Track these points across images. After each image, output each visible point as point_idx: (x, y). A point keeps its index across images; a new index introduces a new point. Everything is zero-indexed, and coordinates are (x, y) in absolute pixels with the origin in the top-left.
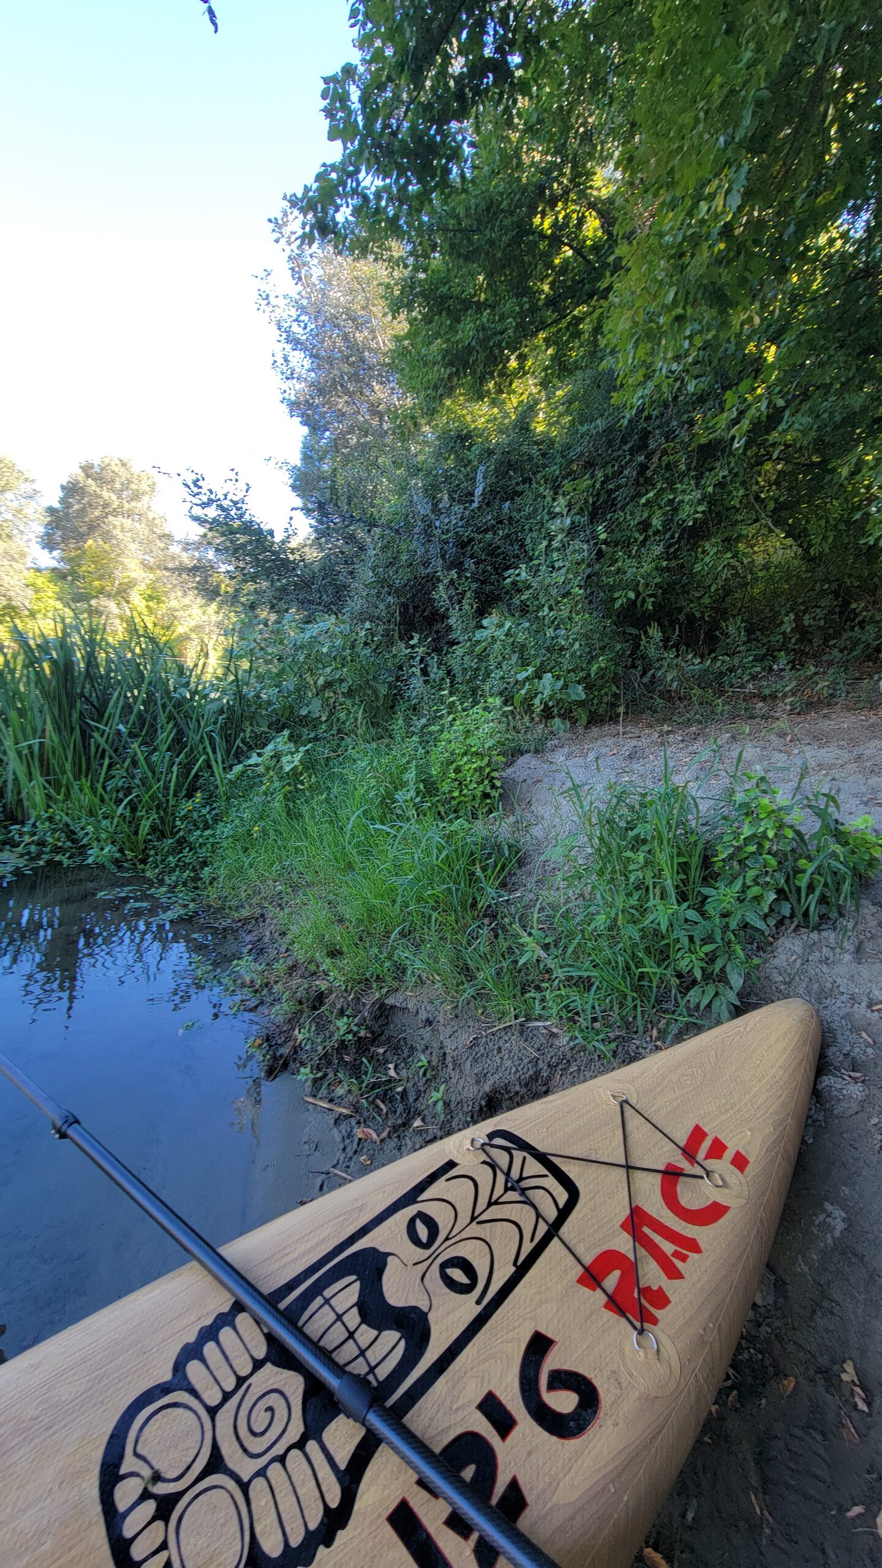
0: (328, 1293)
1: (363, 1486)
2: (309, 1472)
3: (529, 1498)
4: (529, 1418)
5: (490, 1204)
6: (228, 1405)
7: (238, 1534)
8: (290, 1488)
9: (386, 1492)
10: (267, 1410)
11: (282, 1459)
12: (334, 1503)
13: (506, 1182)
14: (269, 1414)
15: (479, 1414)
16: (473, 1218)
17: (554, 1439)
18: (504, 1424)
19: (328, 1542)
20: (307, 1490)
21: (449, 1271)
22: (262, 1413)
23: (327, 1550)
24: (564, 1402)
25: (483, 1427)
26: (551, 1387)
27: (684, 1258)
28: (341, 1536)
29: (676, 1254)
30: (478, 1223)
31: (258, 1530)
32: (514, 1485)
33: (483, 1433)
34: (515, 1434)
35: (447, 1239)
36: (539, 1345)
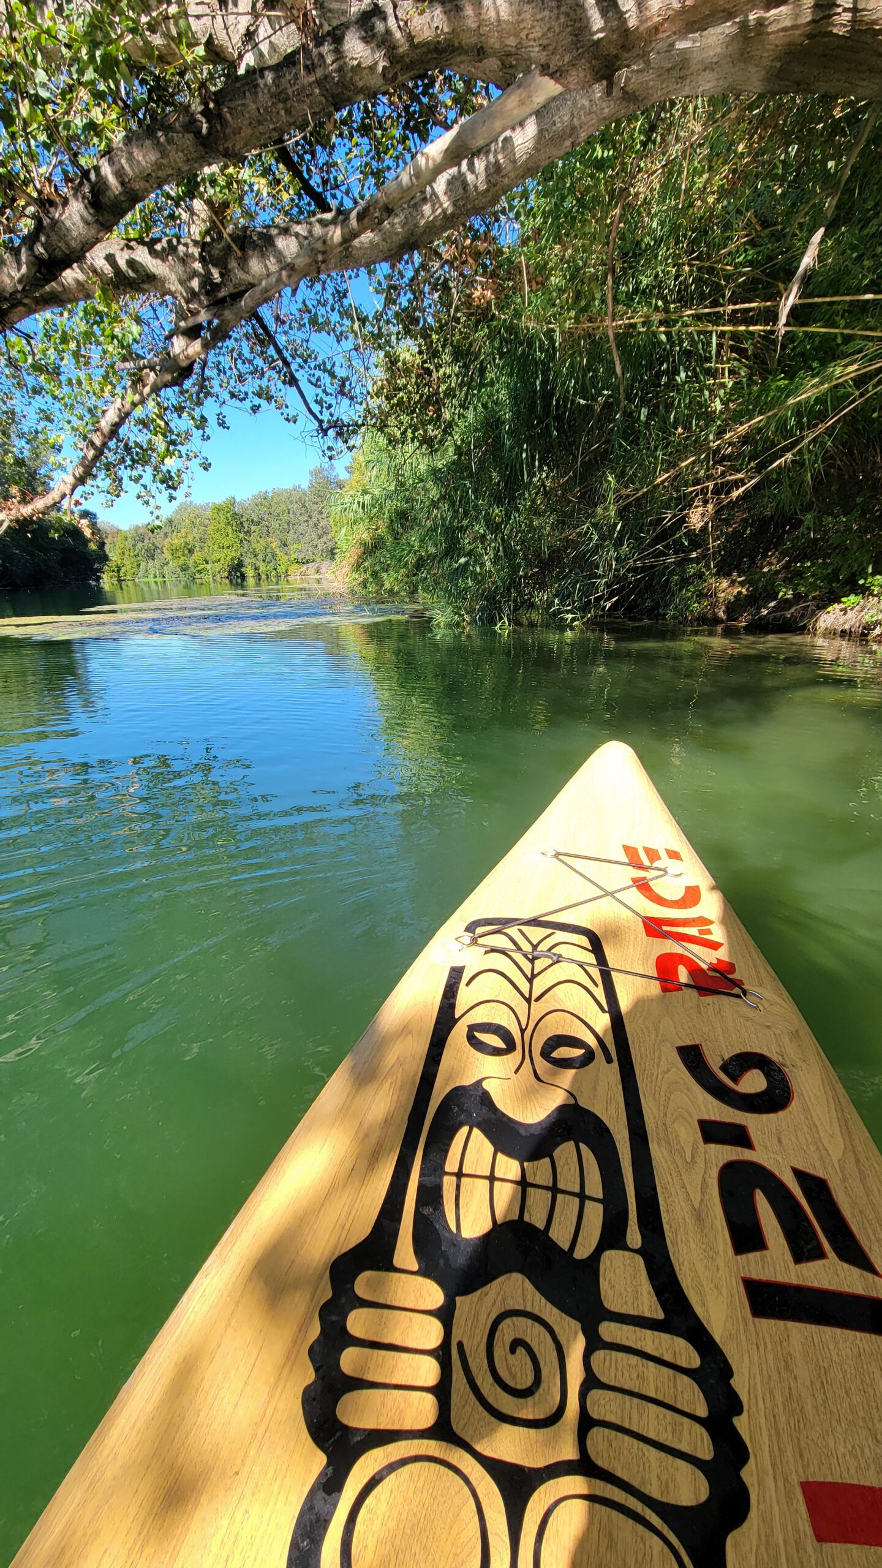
0: (451, 1165)
1: (699, 1310)
2: (634, 1359)
3: (821, 1174)
4: (748, 1115)
5: (530, 981)
6: (455, 1399)
7: (640, 1528)
8: (635, 1400)
9: (724, 1291)
10: (513, 1351)
11: (591, 1382)
12: (695, 1361)
13: (525, 956)
14: (521, 1351)
15: (712, 1147)
16: (528, 1000)
17: (781, 1114)
18: (739, 1137)
19: (735, 1406)
20: (655, 1380)
21: (555, 1055)
22: (511, 1358)
23: (744, 1416)
24: (754, 1082)
25: (727, 1153)
26: (735, 1079)
27: (709, 932)
28: (739, 1383)
29: (700, 932)
30: (537, 1000)
31: (655, 1494)
32: (799, 1174)
33: (734, 1157)
34: (754, 1135)
35: (523, 1031)
36: (692, 1057)
